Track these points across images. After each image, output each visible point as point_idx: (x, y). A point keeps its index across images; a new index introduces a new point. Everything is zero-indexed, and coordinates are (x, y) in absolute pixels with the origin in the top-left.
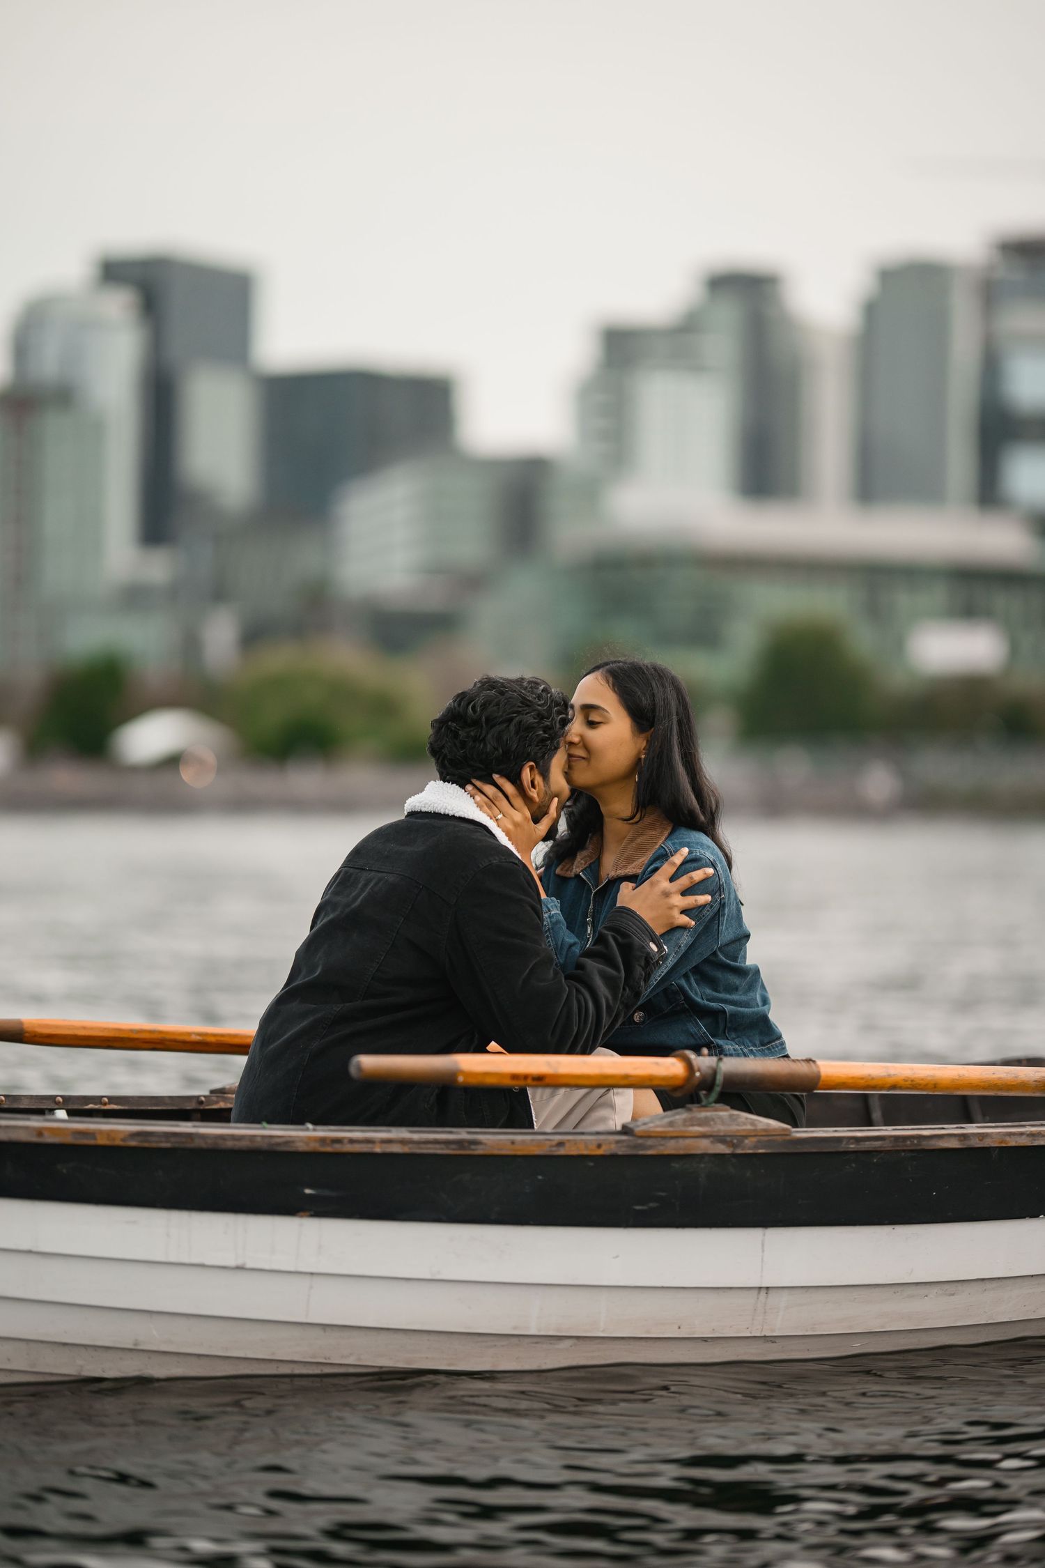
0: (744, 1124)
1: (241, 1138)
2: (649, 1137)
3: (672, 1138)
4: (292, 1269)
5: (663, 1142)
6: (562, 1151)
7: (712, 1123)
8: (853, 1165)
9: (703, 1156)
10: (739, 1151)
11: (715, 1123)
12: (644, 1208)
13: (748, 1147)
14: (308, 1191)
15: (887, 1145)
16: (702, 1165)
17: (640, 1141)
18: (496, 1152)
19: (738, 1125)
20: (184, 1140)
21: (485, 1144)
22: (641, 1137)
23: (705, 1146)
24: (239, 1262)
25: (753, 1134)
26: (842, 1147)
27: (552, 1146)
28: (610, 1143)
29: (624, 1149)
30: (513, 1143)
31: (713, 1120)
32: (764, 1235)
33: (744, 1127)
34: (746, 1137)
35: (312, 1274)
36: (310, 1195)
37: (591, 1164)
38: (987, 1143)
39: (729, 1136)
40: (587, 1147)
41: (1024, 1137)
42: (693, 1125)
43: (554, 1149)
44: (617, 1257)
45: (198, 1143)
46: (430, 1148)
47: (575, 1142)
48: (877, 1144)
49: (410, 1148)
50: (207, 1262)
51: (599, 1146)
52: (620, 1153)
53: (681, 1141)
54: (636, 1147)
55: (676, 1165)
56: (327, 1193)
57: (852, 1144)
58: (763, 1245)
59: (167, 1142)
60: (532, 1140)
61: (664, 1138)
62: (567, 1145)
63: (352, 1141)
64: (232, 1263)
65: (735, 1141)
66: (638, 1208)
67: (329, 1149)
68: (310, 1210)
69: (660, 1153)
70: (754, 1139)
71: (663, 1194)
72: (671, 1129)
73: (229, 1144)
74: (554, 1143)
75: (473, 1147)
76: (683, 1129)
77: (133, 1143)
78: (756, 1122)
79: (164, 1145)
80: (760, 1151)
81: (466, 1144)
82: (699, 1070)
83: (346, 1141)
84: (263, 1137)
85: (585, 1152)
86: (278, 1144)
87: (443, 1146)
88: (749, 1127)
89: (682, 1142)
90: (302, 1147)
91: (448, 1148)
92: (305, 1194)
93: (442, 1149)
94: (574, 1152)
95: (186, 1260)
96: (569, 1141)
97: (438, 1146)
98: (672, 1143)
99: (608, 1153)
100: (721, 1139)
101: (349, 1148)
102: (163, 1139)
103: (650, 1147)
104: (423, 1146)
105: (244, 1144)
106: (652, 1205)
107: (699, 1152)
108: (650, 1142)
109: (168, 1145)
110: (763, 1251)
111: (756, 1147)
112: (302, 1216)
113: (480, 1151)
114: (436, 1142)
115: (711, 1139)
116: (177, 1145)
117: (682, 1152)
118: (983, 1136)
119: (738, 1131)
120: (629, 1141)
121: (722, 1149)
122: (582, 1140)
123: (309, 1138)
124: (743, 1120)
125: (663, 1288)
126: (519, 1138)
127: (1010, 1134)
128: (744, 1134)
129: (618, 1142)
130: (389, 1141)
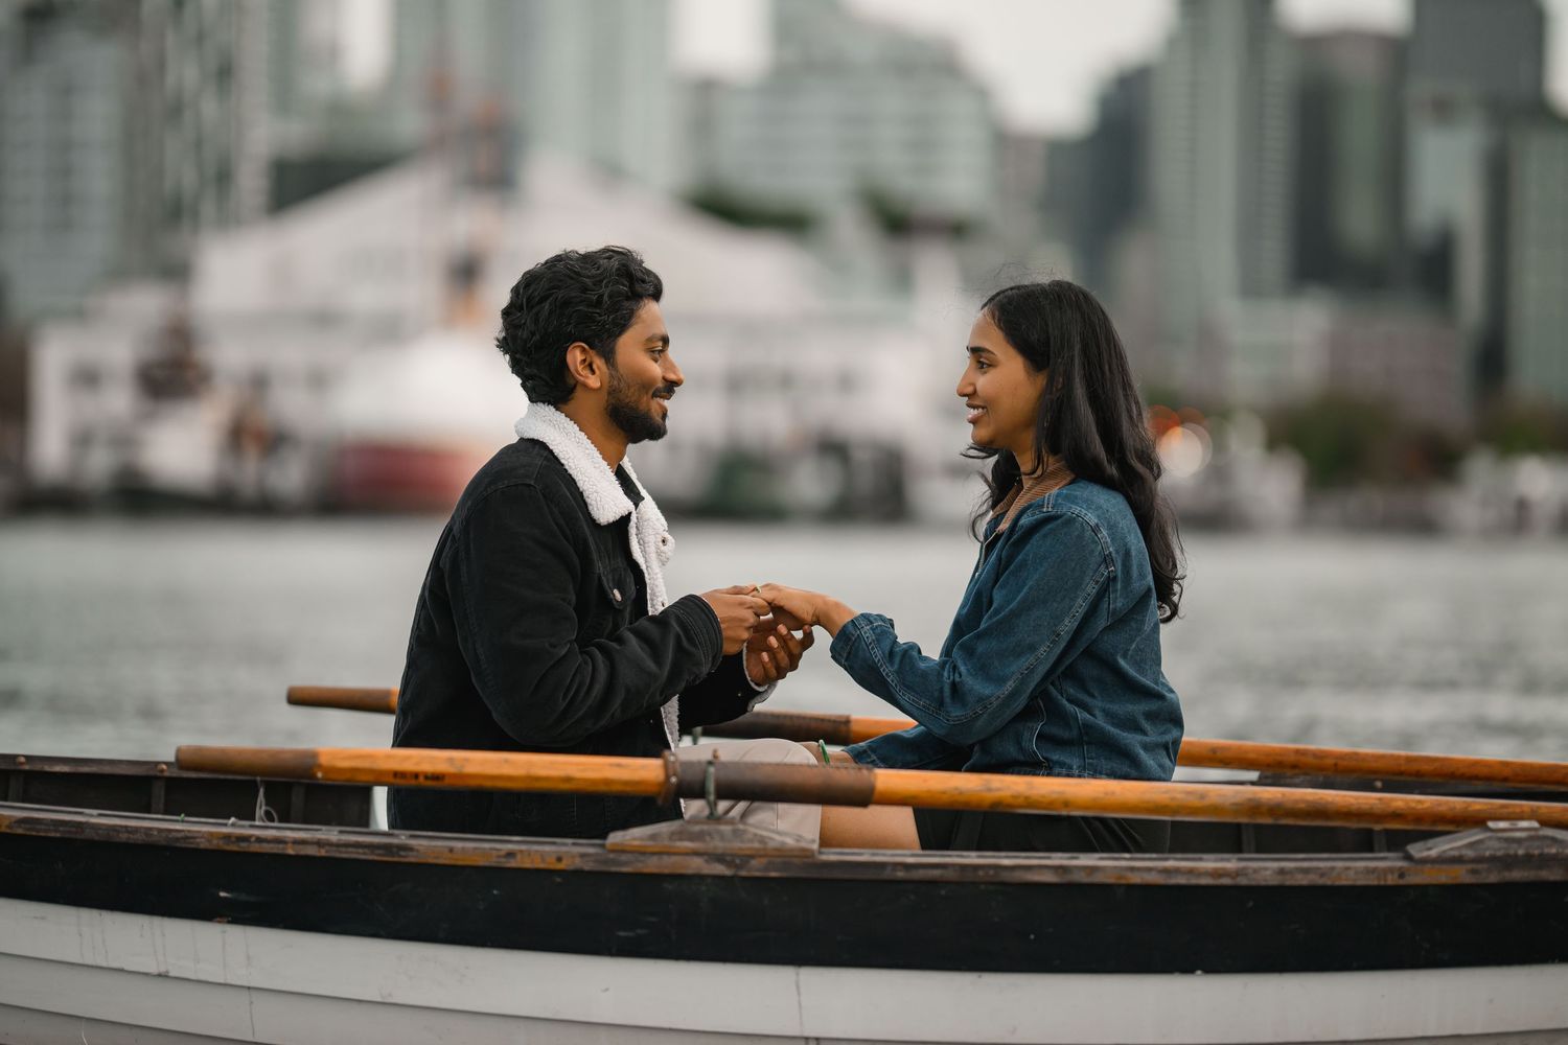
0: (751, 841)
1: (136, 830)
2: (623, 852)
3: (653, 854)
4: (222, 981)
5: (642, 858)
6: (513, 864)
7: (708, 838)
8: (912, 897)
9: (701, 877)
10: (743, 873)
11: (712, 838)
12: (631, 934)
13: (755, 869)
14: (222, 894)
15: (950, 875)
16: (704, 888)
17: (612, 856)
18: (431, 860)
19: (742, 842)
20: (74, 829)
21: (418, 851)
22: (613, 851)
23: (697, 865)
24: (162, 970)
25: (762, 853)
26: (887, 874)
27: (499, 857)
28: (573, 857)
29: (591, 864)
30: (451, 850)
31: (710, 834)
32: (798, 974)
33: (749, 845)
34: (752, 857)
35: (249, 988)
36: (225, 898)
37: (558, 880)
38: (1098, 878)
39: (732, 855)
40: (543, 860)
41: (1153, 873)
42: (681, 840)
43: (503, 860)
44: (607, 990)
45: (88, 834)
46: (352, 852)
47: (529, 853)
48: (936, 873)
49: (327, 852)
50: (126, 968)
51: (559, 859)
52: (586, 868)
53: (665, 858)
54: (606, 862)
55: (669, 886)
56: (243, 897)
57: (900, 871)
58: (798, 987)
59: (56, 831)
60: (475, 849)
61: (643, 853)
62: (519, 856)
63: (259, 840)
64: (154, 970)
65: (738, 861)
66: (622, 934)
67: (234, 848)
68: (228, 916)
69: (638, 870)
70: (764, 861)
71: (653, 919)
72: (651, 843)
73: (124, 837)
74: (502, 853)
75: (402, 853)
76: (666, 843)
77: (20, 831)
78: (767, 840)
79: (53, 835)
80: (773, 874)
81: (395, 850)
82: (674, 775)
83: (253, 839)
84: (160, 830)
85: (542, 866)
86: (178, 839)
87: (366, 850)
88: (756, 845)
89: (667, 860)
90: (204, 844)
91: (373, 853)
92: (221, 898)
93: (364, 854)
94: (527, 865)
95: (104, 964)
96: (521, 851)
97: (360, 851)
98: (654, 860)
99: (572, 868)
100: (720, 858)
101: (255, 848)
102: (52, 828)
103: (625, 864)
104: (343, 849)
105: (139, 838)
106: (639, 931)
107: (690, 872)
108: (624, 858)
109: (58, 835)
110: (799, 994)
111: (766, 869)
112: (219, 922)
113: (412, 858)
114: (357, 845)
115: (706, 857)
116: (67, 836)
117: (666, 871)
118: (1093, 869)
119: (741, 849)
120: (596, 854)
121: (720, 869)
122: (537, 851)
123: (211, 834)
124: (750, 836)
125: (671, 1030)
126: (459, 845)
127: (1132, 869)
128: (748, 852)
129: (583, 856)
130: (303, 842)
